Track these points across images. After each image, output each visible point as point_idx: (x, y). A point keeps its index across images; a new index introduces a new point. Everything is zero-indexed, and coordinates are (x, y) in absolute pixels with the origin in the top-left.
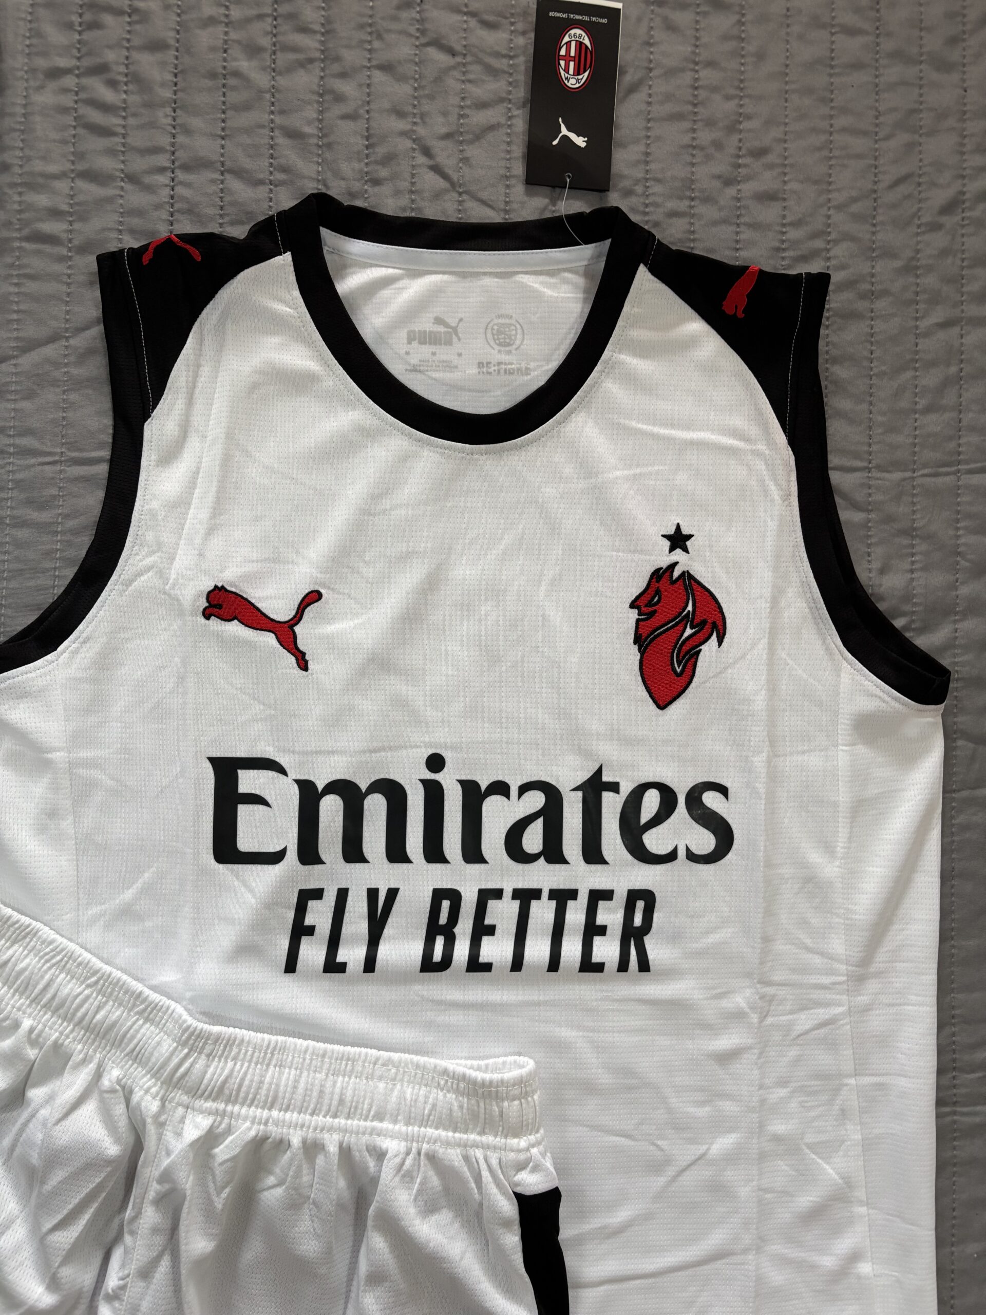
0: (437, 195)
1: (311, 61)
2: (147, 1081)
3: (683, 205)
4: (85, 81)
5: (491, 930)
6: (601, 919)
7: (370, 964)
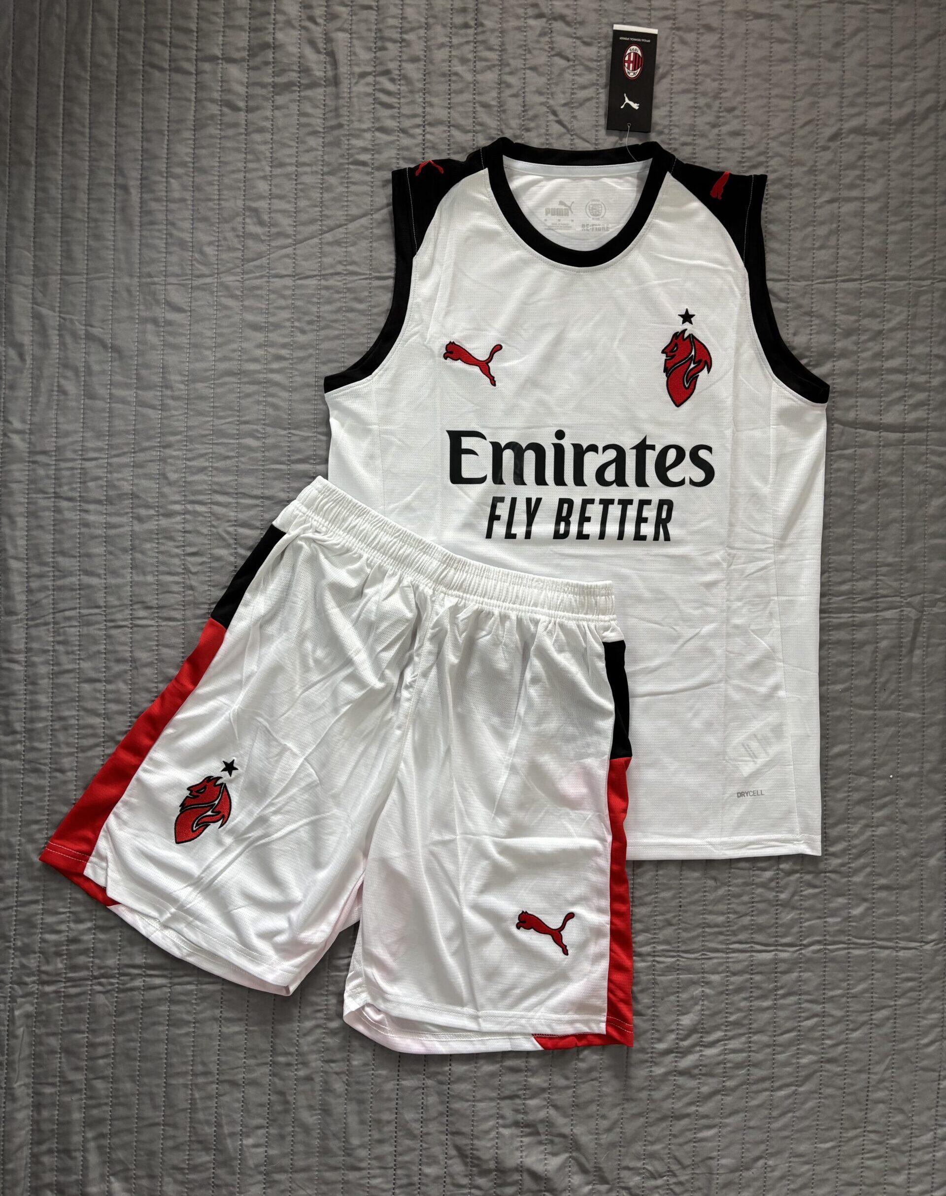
0: (560, 136)
1: (494, 66)
2: (426, 581)
3: (689, 139)
4: (378, 79)
5: (588, 519)
6: (645, 514)
7: (528, 535)
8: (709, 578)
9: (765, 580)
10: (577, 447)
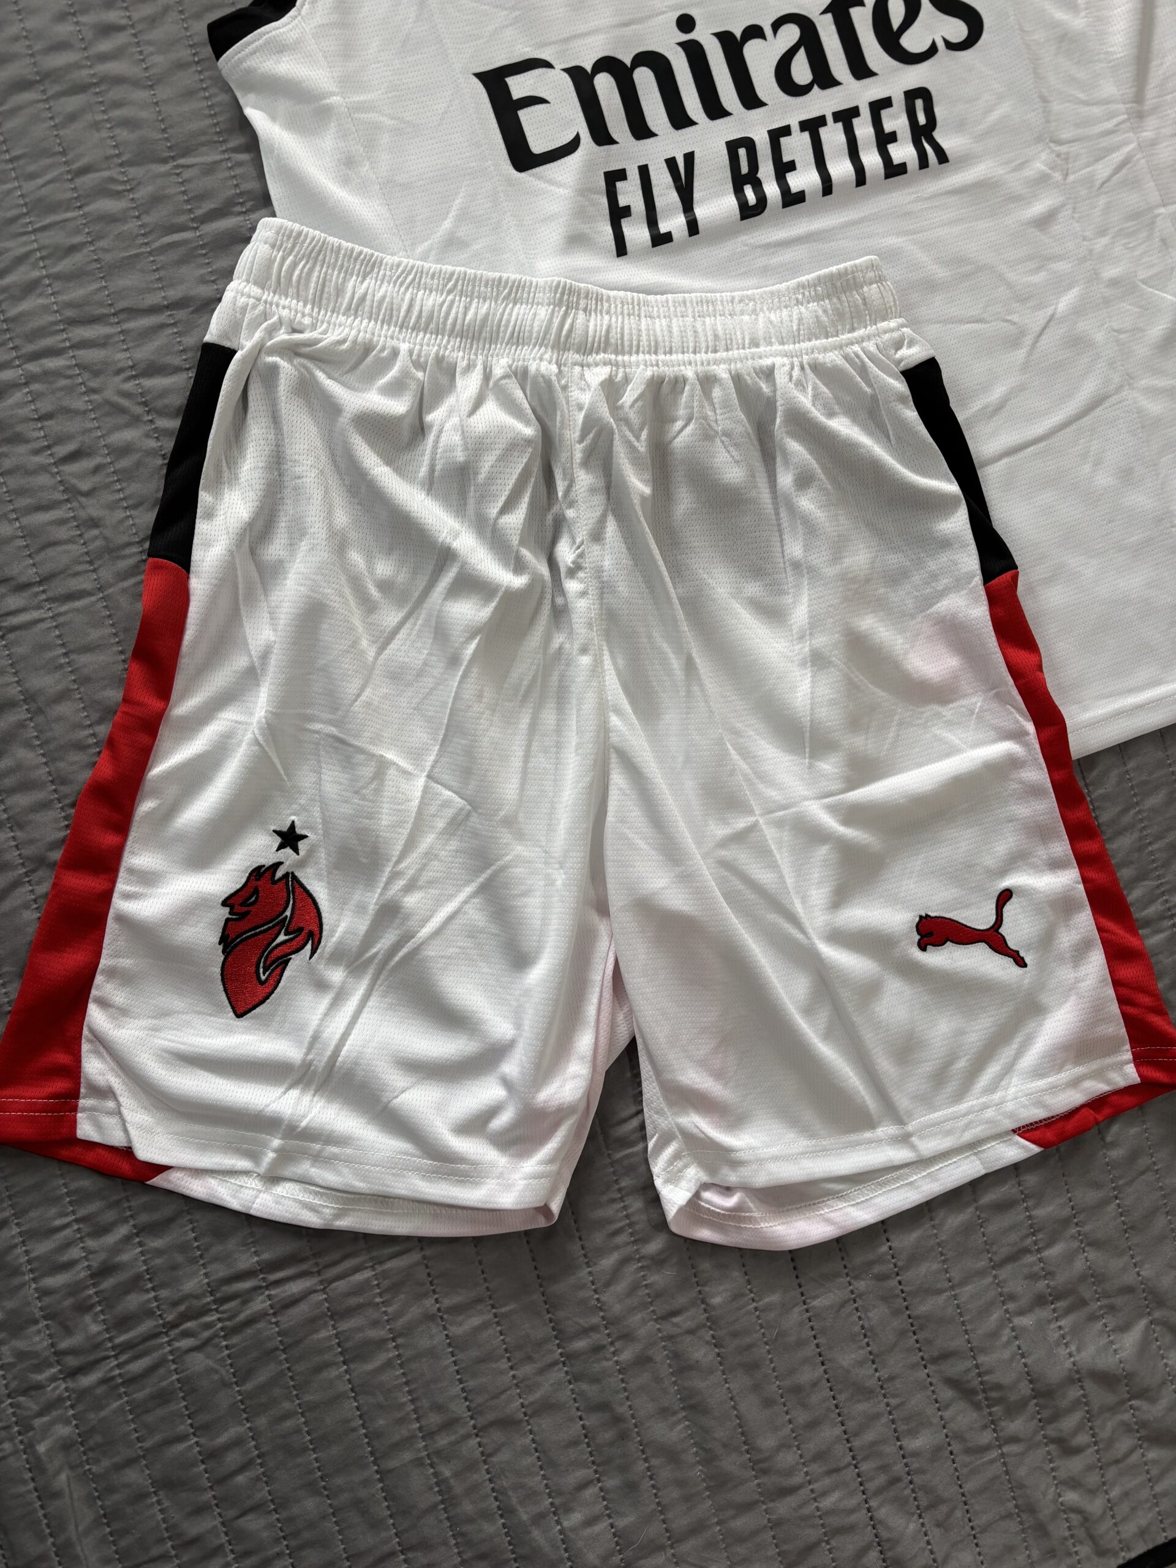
5: (791, 166)
6: (888, 126)
7: (693, 227)
8: (1038, 208)
9: (1133, 183)
10: (725, 38)
